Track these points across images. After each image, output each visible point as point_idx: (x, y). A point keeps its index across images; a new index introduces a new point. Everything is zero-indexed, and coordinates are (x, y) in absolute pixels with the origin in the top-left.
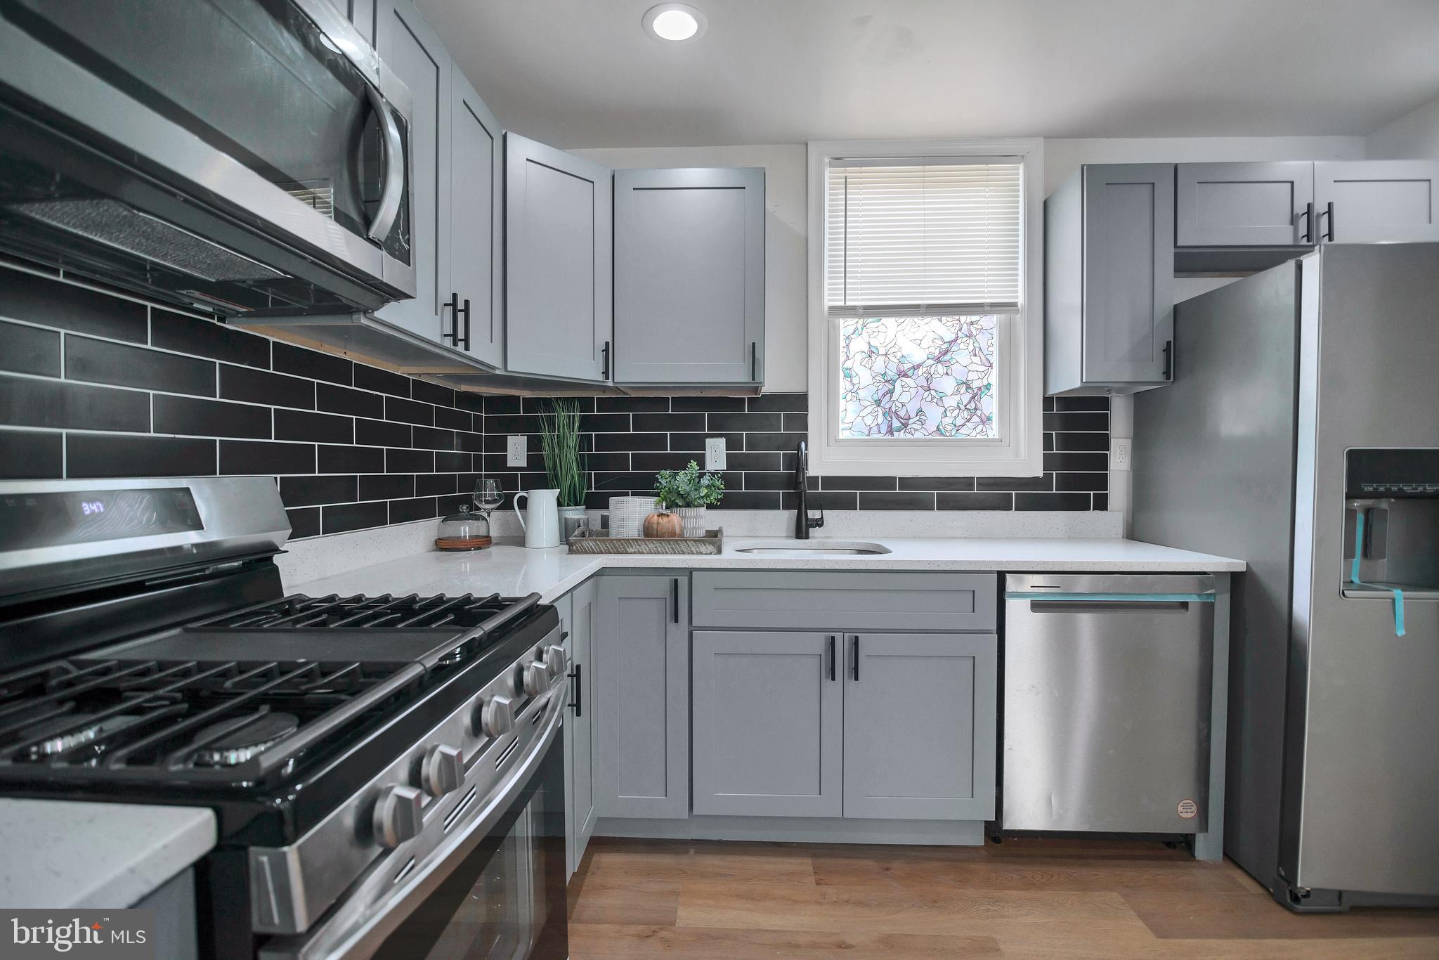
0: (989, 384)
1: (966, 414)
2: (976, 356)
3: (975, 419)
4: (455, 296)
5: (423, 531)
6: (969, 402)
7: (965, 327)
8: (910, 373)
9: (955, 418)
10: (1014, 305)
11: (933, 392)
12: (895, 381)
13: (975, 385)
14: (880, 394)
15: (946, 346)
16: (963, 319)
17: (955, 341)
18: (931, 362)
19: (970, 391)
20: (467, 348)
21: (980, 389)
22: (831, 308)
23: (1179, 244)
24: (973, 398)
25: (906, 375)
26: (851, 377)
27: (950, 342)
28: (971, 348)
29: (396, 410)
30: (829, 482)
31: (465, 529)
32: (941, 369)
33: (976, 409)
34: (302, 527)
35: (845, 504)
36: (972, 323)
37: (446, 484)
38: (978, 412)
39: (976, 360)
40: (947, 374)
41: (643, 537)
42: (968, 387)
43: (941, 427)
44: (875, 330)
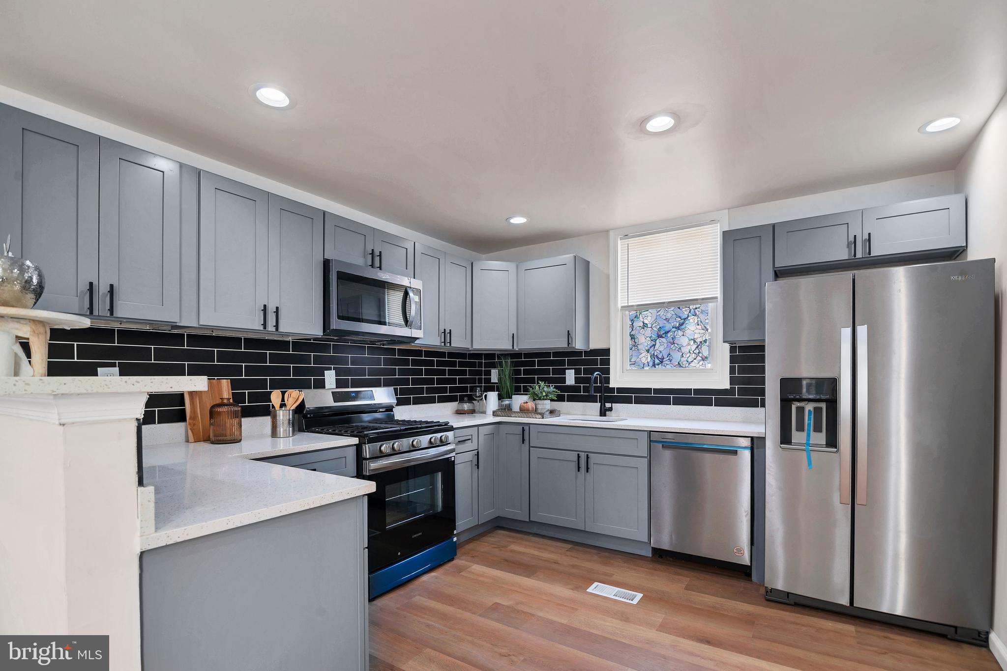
0: (706, 340)
1: (694, 356)
2: (698, 325)
3: (699, 358)
4: (445, 330)
5: (452, 406)
6: (696, 349)
7: (692, 311)
8: (664, 336)
9: (688, 357)
10: (716, 298)
11: (676, 345)
12: (656, 340)
13: (698, 340)
14: (649, 347)
15: (682, 321)
16: (691, 307)
17: (687, 318)
18: (674, 329)
19: (696, 343)
20: (450, 345)
21: (701, 342)
22: (622, 307)
23: (776, 266)
24: (697, 347)
25: (662, 337)
26: (634, 339)
27: (685, 319)
28: (696, 321)
29: (440, 363)
30: (620, 390)
31: (466, 406)
32: (680, 333)
33: (699, 353)
34: (401, 402)
35: (628, 401)
36: (696, 308)
37: (464, 389)
38: (700, 355)
39: (699, 327)
40: (683, 335)
41: (519, 411)
42: (695, 342)
43: (680, 363)
44: (646, 315)
